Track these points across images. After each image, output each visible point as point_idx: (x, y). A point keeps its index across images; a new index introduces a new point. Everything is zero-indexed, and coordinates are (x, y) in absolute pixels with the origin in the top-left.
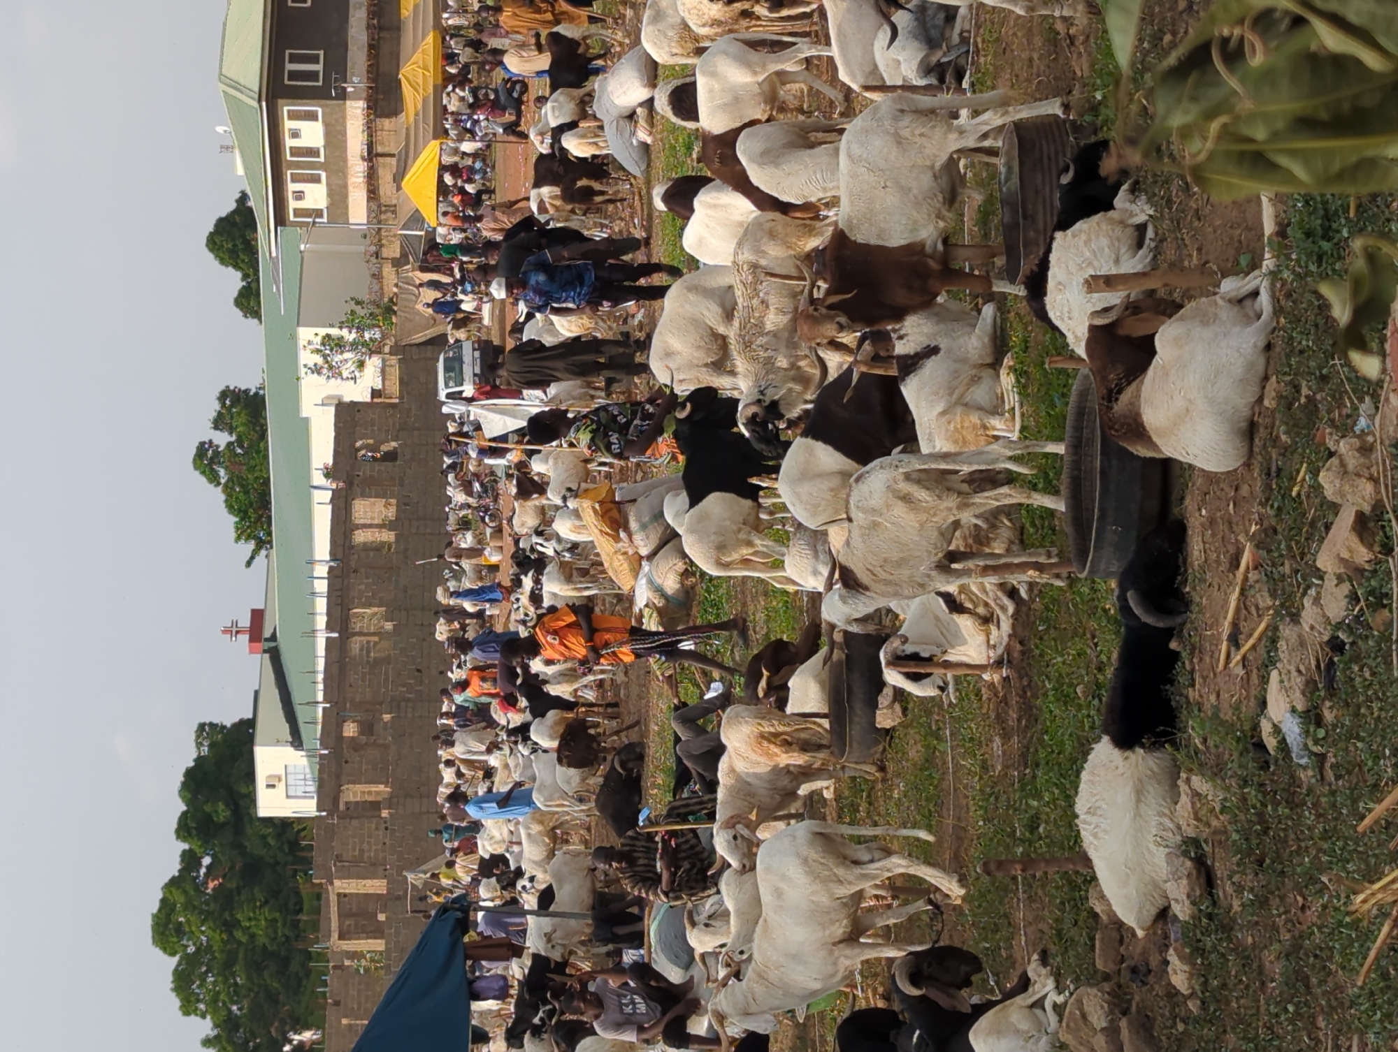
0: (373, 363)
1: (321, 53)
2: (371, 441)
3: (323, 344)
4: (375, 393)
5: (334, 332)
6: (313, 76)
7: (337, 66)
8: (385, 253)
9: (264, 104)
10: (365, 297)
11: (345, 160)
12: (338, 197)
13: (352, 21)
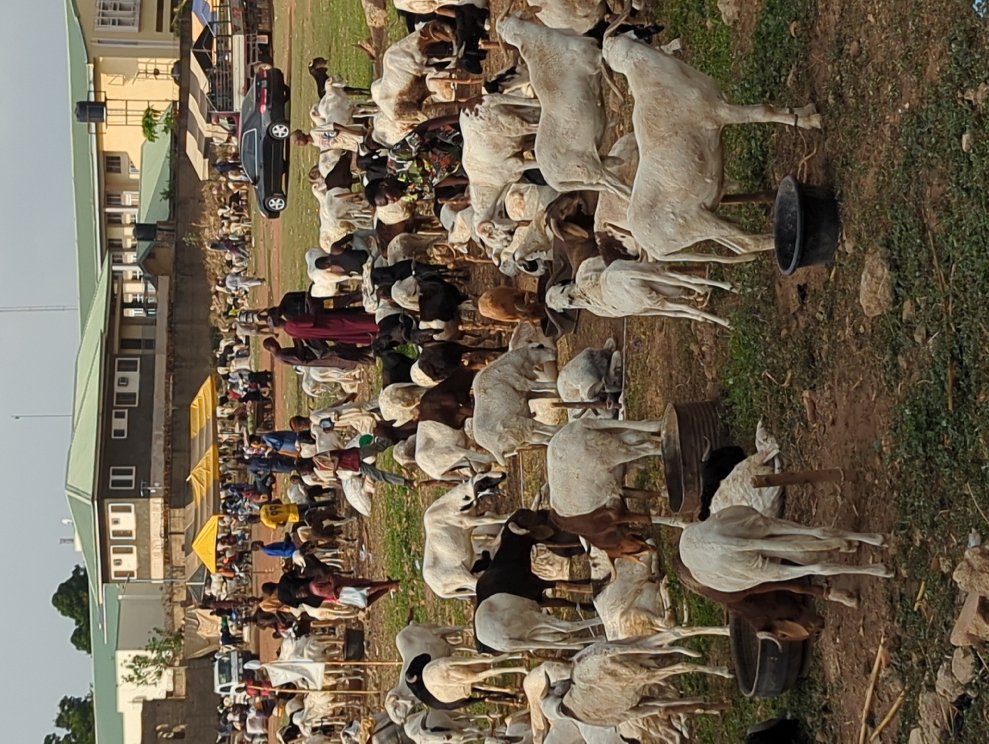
0: (168, 673)
1: (134, 468)
2: (166, 726)
3: (134, 661)
4: (169, 694)
5: (142, 653)
6: (129, 483)
7: (145, 477)
8: (176, 598)
9: (96, 503)
10: (163, 628)
11: (149, 538)
12: (144, 563)
13: (154, 447)
